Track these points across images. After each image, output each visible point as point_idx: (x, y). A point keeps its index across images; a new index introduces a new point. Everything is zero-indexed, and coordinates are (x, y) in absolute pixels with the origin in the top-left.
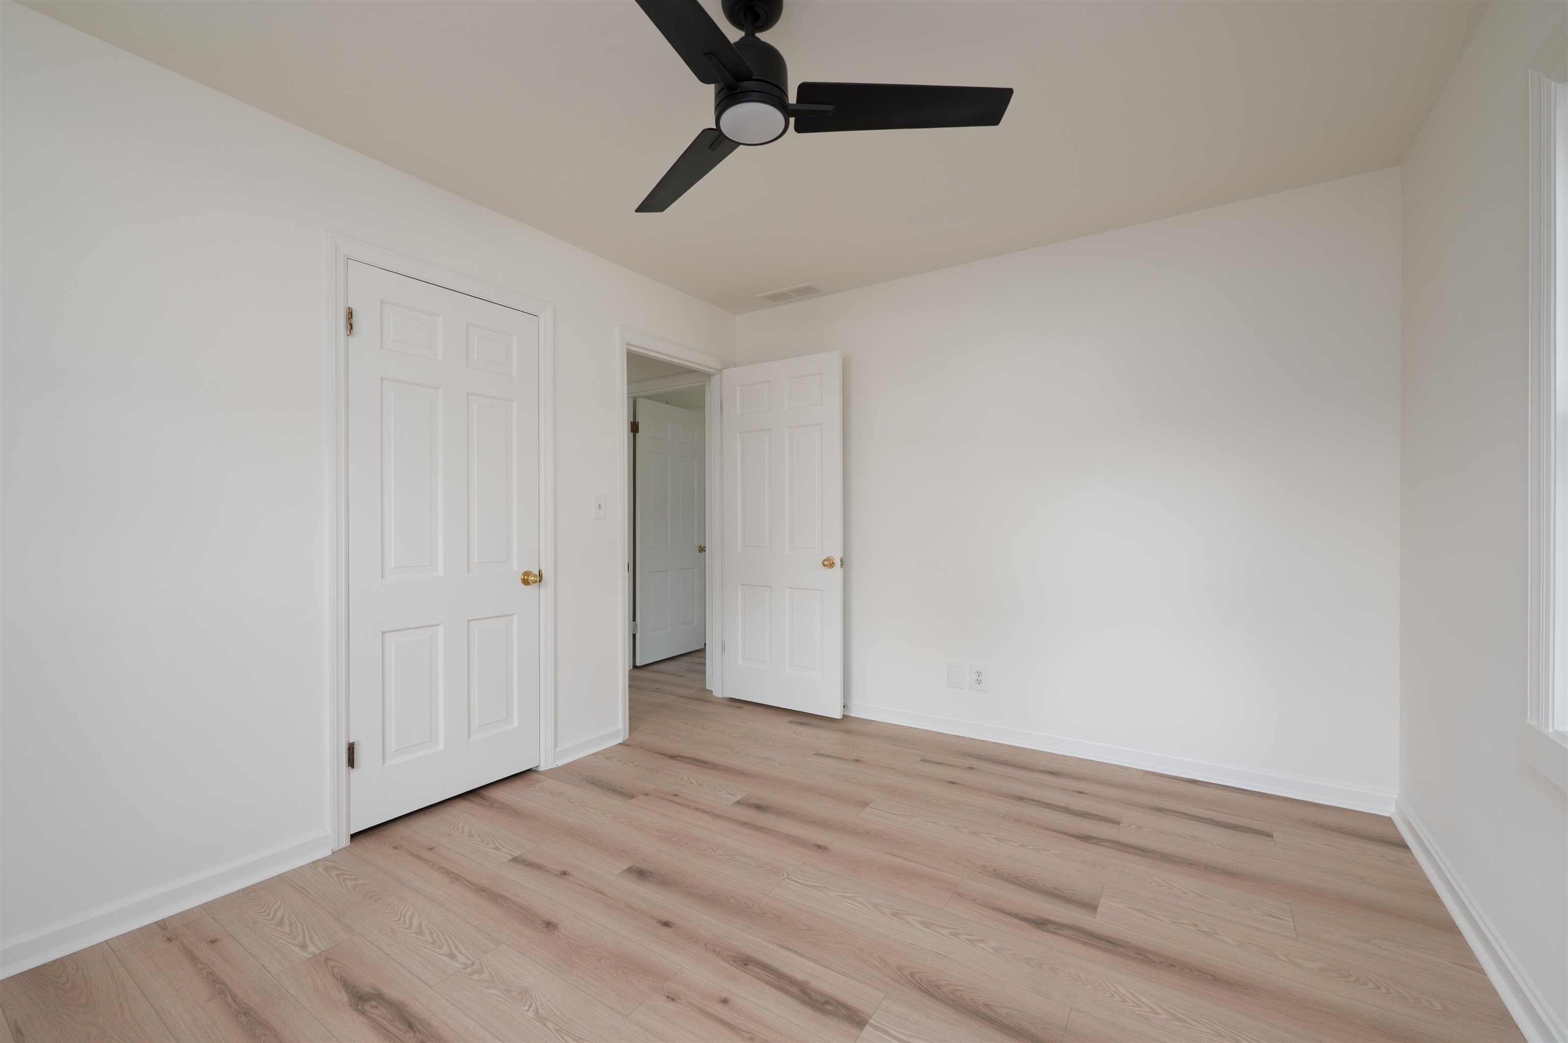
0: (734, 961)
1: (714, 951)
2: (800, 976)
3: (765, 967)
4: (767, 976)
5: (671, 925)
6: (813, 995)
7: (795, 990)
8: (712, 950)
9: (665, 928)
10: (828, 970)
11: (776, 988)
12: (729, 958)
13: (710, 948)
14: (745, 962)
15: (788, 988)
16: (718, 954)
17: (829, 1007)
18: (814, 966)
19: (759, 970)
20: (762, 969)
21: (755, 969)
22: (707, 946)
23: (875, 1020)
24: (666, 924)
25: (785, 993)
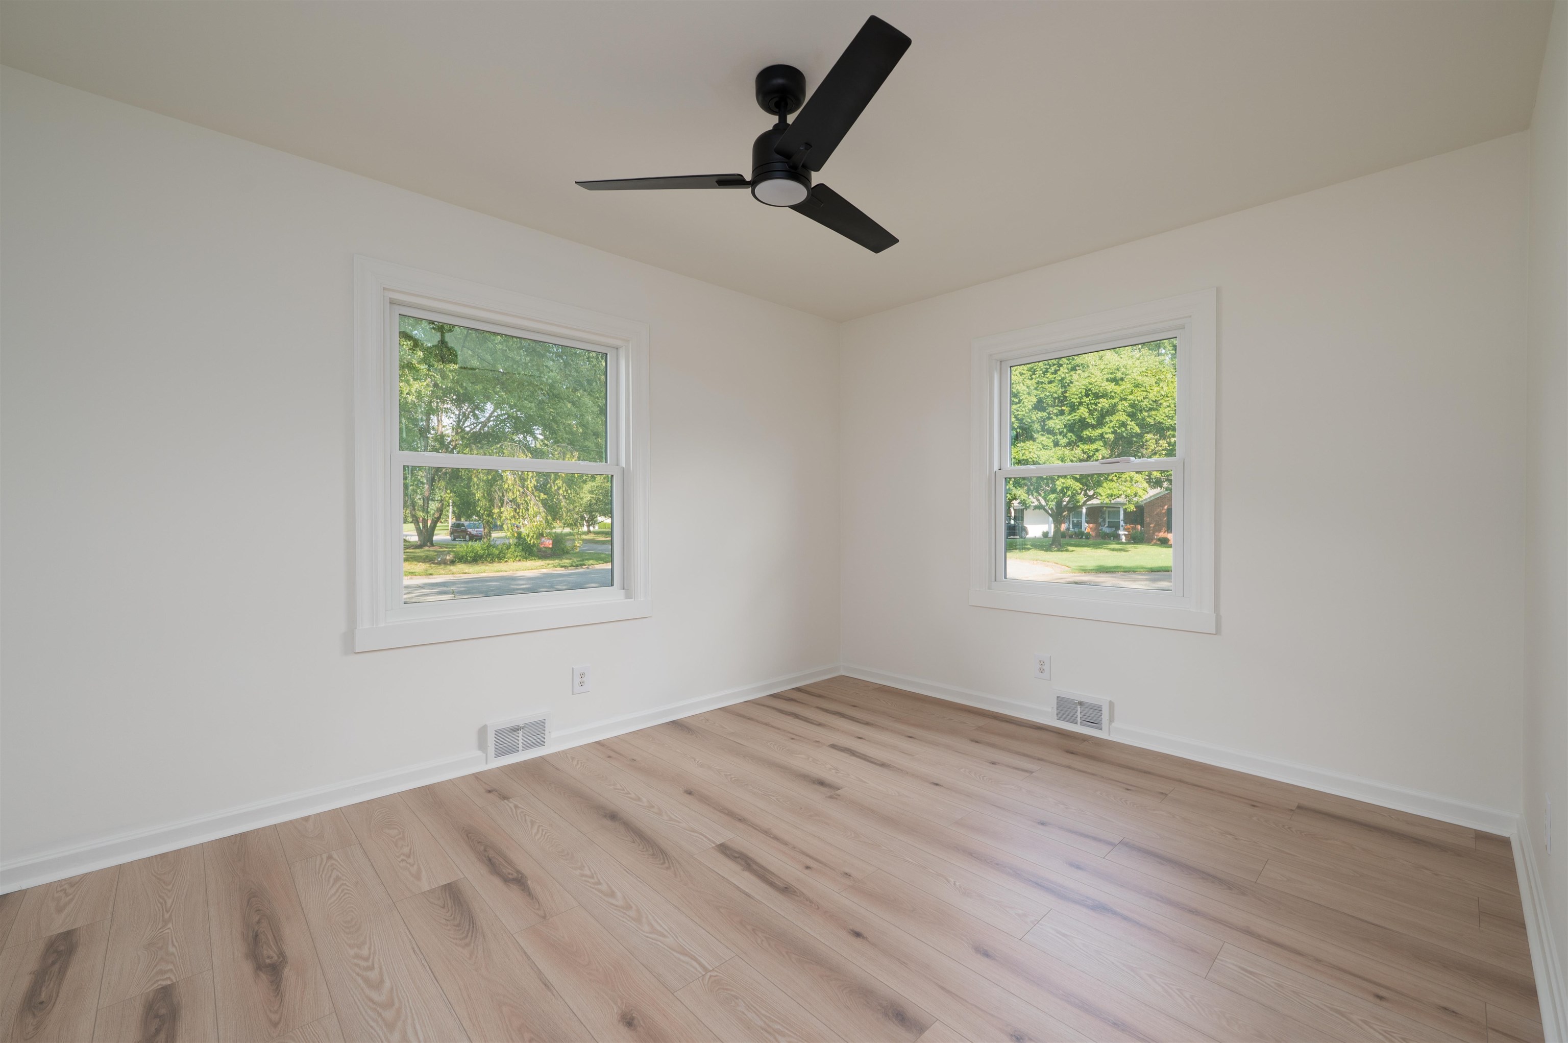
0: (795, 892)
1: (811, 902)
2: (747, 874)
3: (772, 884)
4: (772, 878)
5: (852, 932)
6: (743, 863)
7: (755, 867)
8: (813, 903)
9: (858, 930)
10: (723, 875)
11: (769, 870)
12: (799, 895)
13: (815, 905)
14: (786, 890)
15: (759, 869)
16: (808, 899)
17: (737, 855)
18: (732, 880)
19: (777, 883)
20: (775, 883)
21: (780, 884)
22: (817, 907)
23: (711, 845)
24: (858, 935)
25: (763, 866)
